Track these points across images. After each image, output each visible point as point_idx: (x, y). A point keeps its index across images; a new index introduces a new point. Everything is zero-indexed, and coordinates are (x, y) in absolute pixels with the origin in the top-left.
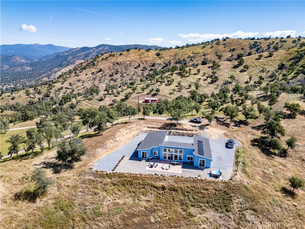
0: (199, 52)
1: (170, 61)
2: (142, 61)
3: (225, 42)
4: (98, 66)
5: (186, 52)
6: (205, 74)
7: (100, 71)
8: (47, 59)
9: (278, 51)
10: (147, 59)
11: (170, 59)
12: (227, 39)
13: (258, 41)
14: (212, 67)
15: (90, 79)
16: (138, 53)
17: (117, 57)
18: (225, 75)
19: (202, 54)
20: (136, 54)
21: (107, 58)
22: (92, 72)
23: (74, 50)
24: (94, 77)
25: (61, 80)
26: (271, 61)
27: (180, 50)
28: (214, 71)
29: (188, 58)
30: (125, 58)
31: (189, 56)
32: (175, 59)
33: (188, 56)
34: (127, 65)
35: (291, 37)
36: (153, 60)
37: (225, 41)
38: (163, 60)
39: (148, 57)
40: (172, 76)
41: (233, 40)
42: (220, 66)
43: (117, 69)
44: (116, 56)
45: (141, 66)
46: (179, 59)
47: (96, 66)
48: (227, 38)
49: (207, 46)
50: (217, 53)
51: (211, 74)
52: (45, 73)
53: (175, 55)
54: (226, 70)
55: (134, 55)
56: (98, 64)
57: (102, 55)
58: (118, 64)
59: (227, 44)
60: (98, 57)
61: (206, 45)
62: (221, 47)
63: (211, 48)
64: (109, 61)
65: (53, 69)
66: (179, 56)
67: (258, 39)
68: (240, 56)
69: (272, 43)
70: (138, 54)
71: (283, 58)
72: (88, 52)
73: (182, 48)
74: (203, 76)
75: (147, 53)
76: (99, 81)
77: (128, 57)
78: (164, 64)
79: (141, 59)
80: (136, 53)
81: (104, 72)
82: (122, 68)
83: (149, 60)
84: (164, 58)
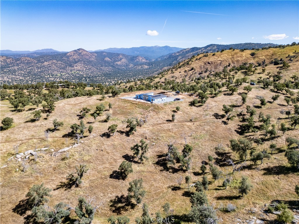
1: (264, 61)
2: (234, 61)
4: (191, 65)
6: (270, 73)
7: (192, 69)
8: (162, 59)
10: (239, 59)
11: (265, 58)
15: (182, 76)
16: (231, 53)
20: (229, 54)
21: (200, 58)
22: (185, 71)
23: (184, 50)
24: (186, 74)
25: (160, 76)
27: (281, 50)
29: (287, 57)
30: (217, 58)
31: (289, 56)
32: (271, 59)
33: (287, 56)
34: (218, 65)
38: (256, 59)
39: (241, 57)
42: (289, 66)
43: (207, 68)
44: (209, 56)
45: (230, 66)
46: (276, 59)
51: (277, 74)
52: (157, 71)
53: (272, 55)
55: (226, 55)
57: (198, 55)
58: (209, 63)
60: (194, 57)
64: (201, 61)
65: (163, 67)
72: (196, 52)
73: (284, 47)
74: (268, 75)
75: (241, 53)
76: (189, 78)
77: (220, 57)
78: (257, 63)
79: (232, 59)
81: (195, 71)
82: (212, 67)
83: (242, 59)
84: (258, 58)
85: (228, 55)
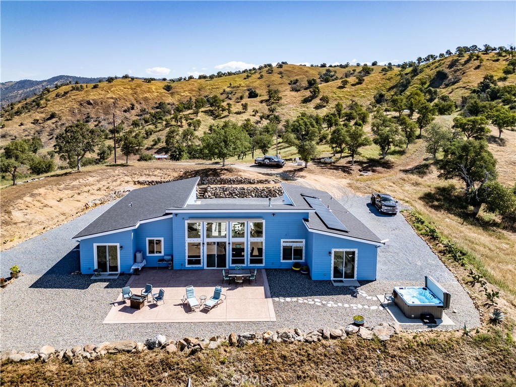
0: (240, 85)
1: (190, 99)
2: (138, 99)
3: (281, 70)
4: (47, 108)
5: (219, 85)
6: (257, 112)
7: (53, 116)
9: (370, 75)
10: (148, 95)
11: (191, 95)
12: (284, 66)
13: (331, 68)
14: (267, 101)
15: (29, 133)
16: (131, 85)
17: (87, 92)
18: (292, 114)
19: (245, 88)
20: (126, 86)
21: (66, 93)
22: (35, 120)
24: (38, 128)
26: (362, 90)
27: (208, 82)
28: (273, 106)
29: (221, 94)
30: (103, 92)
31: (224, 91)
32: (199, 96)
33: (222, 91)
34: (109, 106)
35: (378, 64)
36: (159, 98)
37: (282, 68)
38: (177, 97)
39: (149, 92)
40: (197, 116)
41: (294, 67)
42: (281, 98)
43: (88, 114)
44: (86, 89)
45: (135, 108)
46: (207, 96)
47: (43, 107)
48: (283, 63)
49: (254, 76)
50: (271, 86)
51: (267, 112)
53: (199, 90)
54: (291, 106)
55: (122, 88)
56: (47, 104)
57: (57, 87)
58: (89, 103)
59: (285, 72)
60: (49, 91)
61: (250, 73)
62: (276, 77)
63: (259, 78)
64: (70, 99)
66: (206, 92)
67: (331, 66)
68: (313, 82)
69: (352, 72)
70: (129, 87)
71: (380, 85)
73: (212, 77)
74: (254, 116)
75: (148, 85)
76: (48, 135)
77: (109, 91)
79: (135, 95)
80: (126, 84)
81: (60, 119)
82: (97, 111)
83: (152, 96)
84: (179, 94)
85: (125, 88)
